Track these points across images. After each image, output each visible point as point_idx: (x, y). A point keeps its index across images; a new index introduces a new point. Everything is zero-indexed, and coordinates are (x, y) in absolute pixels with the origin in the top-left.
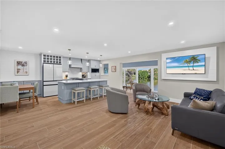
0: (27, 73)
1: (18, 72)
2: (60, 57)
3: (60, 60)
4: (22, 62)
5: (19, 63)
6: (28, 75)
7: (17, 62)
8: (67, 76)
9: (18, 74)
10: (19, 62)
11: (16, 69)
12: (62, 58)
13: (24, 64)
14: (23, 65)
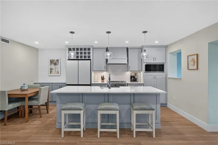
0: (58, 74)
1: (51, 72)
2: (89, 49)
3: (89, 53)
4: (54, 61)
5: (52, 62)
6: (59, 76)
7: (50, 61)
8: (103, 78)
9: (51, 75)
10: (52, 60)
11: (50, 69)
12: (91, 49)
13: (56, 62)
14: (55, 64)
